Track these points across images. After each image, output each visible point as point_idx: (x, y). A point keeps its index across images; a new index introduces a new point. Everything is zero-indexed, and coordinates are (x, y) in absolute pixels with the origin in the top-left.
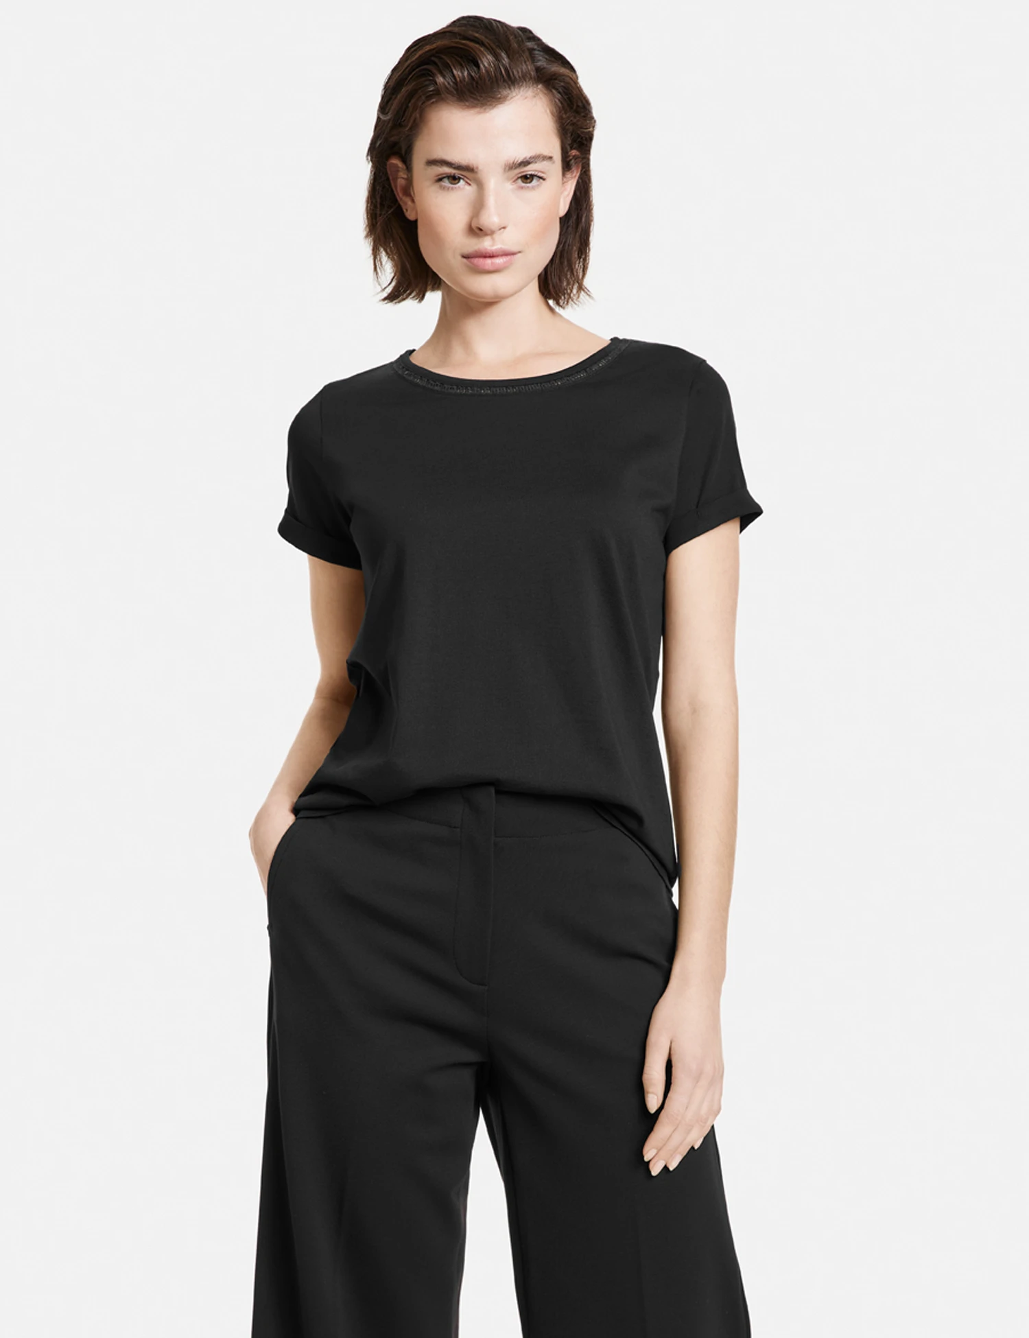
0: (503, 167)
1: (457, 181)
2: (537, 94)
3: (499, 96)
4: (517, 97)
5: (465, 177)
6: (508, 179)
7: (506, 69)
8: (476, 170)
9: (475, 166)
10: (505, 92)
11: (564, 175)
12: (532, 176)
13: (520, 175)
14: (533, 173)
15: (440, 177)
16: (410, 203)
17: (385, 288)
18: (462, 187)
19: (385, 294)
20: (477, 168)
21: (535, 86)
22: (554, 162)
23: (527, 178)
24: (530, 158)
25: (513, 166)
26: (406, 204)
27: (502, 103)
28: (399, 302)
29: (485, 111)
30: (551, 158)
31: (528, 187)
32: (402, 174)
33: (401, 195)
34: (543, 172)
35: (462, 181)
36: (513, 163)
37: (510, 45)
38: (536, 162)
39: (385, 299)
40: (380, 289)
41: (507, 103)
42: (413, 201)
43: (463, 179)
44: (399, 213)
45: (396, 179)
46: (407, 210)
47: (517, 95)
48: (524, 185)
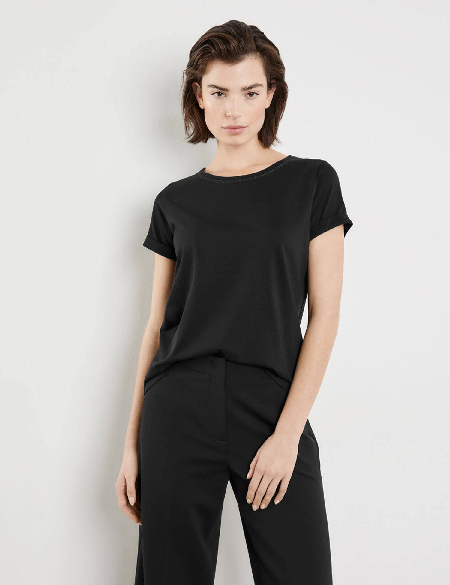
0: (241, 89)
1: (221, 95)
2: (257, 57)
3: (240, 58)
4: (247, 59)
5: (224, 93)
6: (243, 95)
7: (243, 47)
8: (229, 91)
9: (228, 89)
10: (242, 57)
11: (268, 91)
12: (254, 93)
13: (248, 93)
14: (254, 92)
15: (213, 92)
16: (201, 101)
17: (190, 136)
18: (223, 97)
19: (190, 139)
20: (229, 90)
21: (256, 53)
22: (263, 87)
23: (251, 94)
24: (252, 86)
25: (244, 89)
26: (200, 101)
27: (241, 62)
28: (196, 143)
29: (233, 65)
30: (262, 85)
31: (252, 98)
32: (199, 89)
33: (198, 97)
34: (258, 92)
35: (223, 95)
36: (245, 88)
37: (246, 35)
38: (255, 87)
39: (190, 141)
40: (188, 137)
41: (243, 61)
42: (203, 100)
43: (223, 94)
44: (197, 105)
45: (196, 91)
46: (200, 104)
47: (247, 58)
48: (250, 97)
